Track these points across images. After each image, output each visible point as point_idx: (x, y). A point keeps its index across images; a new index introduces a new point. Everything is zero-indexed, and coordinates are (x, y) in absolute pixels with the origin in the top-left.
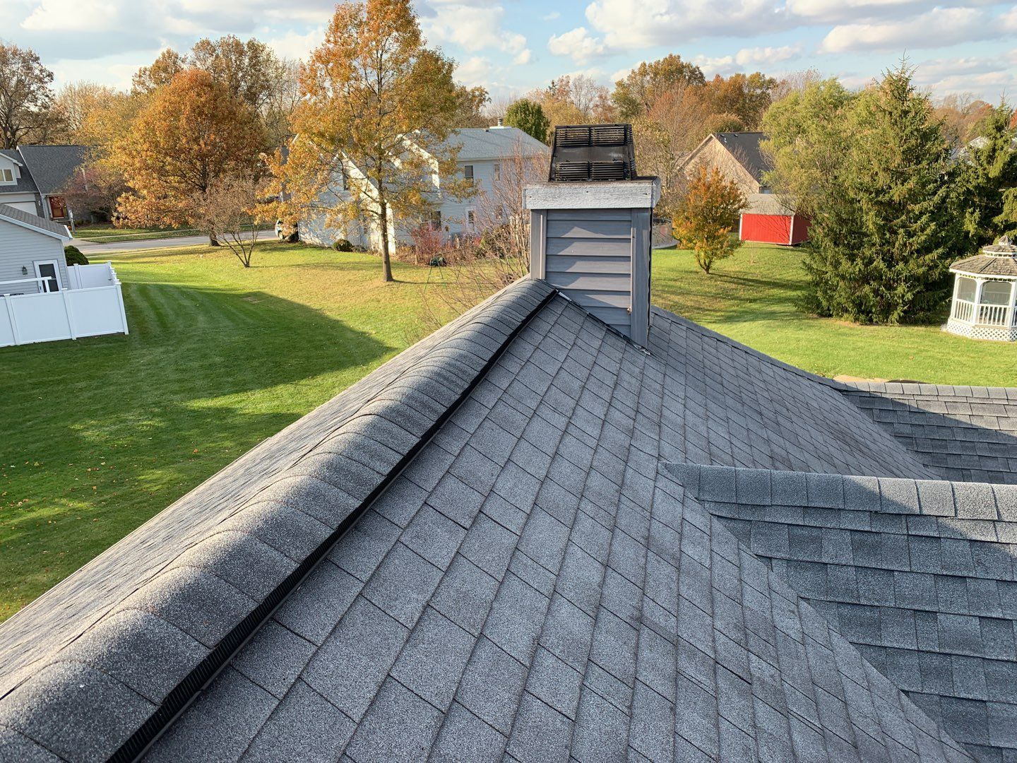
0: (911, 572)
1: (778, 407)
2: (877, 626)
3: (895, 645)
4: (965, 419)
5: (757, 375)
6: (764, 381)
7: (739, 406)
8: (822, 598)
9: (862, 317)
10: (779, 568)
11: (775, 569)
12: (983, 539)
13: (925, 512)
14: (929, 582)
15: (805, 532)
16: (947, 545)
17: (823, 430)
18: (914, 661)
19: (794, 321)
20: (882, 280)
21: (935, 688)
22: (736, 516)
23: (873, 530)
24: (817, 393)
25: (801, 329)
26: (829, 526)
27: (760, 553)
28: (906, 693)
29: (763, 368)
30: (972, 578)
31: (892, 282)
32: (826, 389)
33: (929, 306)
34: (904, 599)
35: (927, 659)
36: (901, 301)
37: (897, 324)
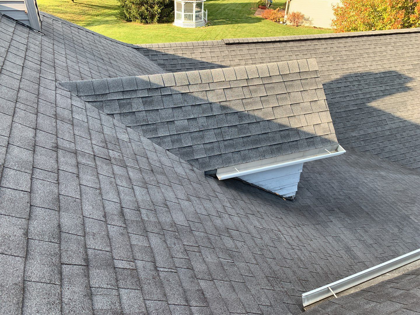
0: (164, 108)
1: (110, 57)
2: (156, 130)
3: (163, 135)
4: (181, 55)
5: (99, 43)
6: (103, 46)
7: (93, 57)
8: (135, 125)
9: (143, 21)
10: (117, 117)
11: (115, 118)
12: (185, 92)
13: (166, 86)
14: (171, 111)
15: (125, 101)
16: (174, 96)
17: (130, 64)
18: (169, 139)
19: (117, 24)
20: (148, 4)
21: (177, 146)
22: (96, 100)
23: (149, 96)
24: (126, 50)
25: (120, 28)
26: (133, 97)
27: (108, 113)
28: (168, 150)
29: (102, 41)
30: (183, 106)
31: (152, 5)
32: (130, 48)
33: (167, 15)
34: (163, 118)
35: (173, 137)
36: (157, 13)
37: (157, 23)
